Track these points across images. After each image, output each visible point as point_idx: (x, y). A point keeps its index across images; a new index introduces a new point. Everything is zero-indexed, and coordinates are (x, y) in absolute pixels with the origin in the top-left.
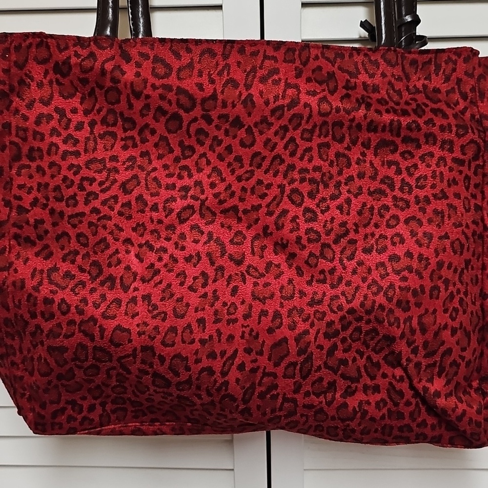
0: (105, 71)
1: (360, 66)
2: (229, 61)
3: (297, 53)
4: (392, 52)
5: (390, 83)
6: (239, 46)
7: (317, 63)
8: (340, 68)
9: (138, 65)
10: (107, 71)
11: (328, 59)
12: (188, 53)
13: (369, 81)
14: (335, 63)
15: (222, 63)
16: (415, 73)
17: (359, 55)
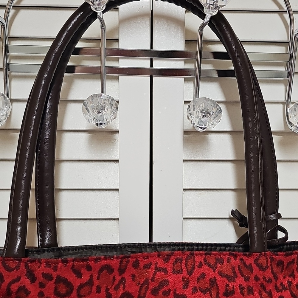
0: (10, 292)
1: (237, 270)
2: (125, 275)
3: (184, 262)
4: (263, 256)
5: (262, 285)
6: (134, 260)
7: (201, 270)
8: (220, 274)
9: (42, 285)
10: (12, 292)
11: (209, 265)
12: (88, 270)
13: (245, 284)
14: (216, 268)
15: (118, 278)
16: (282, 272)
17: (235, 260)
